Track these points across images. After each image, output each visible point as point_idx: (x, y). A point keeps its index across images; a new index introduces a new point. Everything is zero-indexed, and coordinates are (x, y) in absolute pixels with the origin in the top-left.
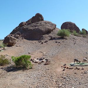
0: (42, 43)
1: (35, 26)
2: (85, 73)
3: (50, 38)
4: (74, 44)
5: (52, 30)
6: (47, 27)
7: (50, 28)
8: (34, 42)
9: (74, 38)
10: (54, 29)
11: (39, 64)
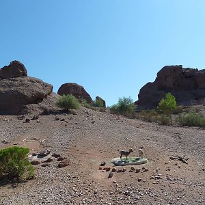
0: (27, 121)
1: (10, 87)
2: (158, 178)
3: (42, 112)
4: (93, 123)
5: (46, 97)
6: (36, 89)
7: (42, 91)
8: (7, 118)
9: (87, 113)
10: (49, 94)
11: (43, 166)
